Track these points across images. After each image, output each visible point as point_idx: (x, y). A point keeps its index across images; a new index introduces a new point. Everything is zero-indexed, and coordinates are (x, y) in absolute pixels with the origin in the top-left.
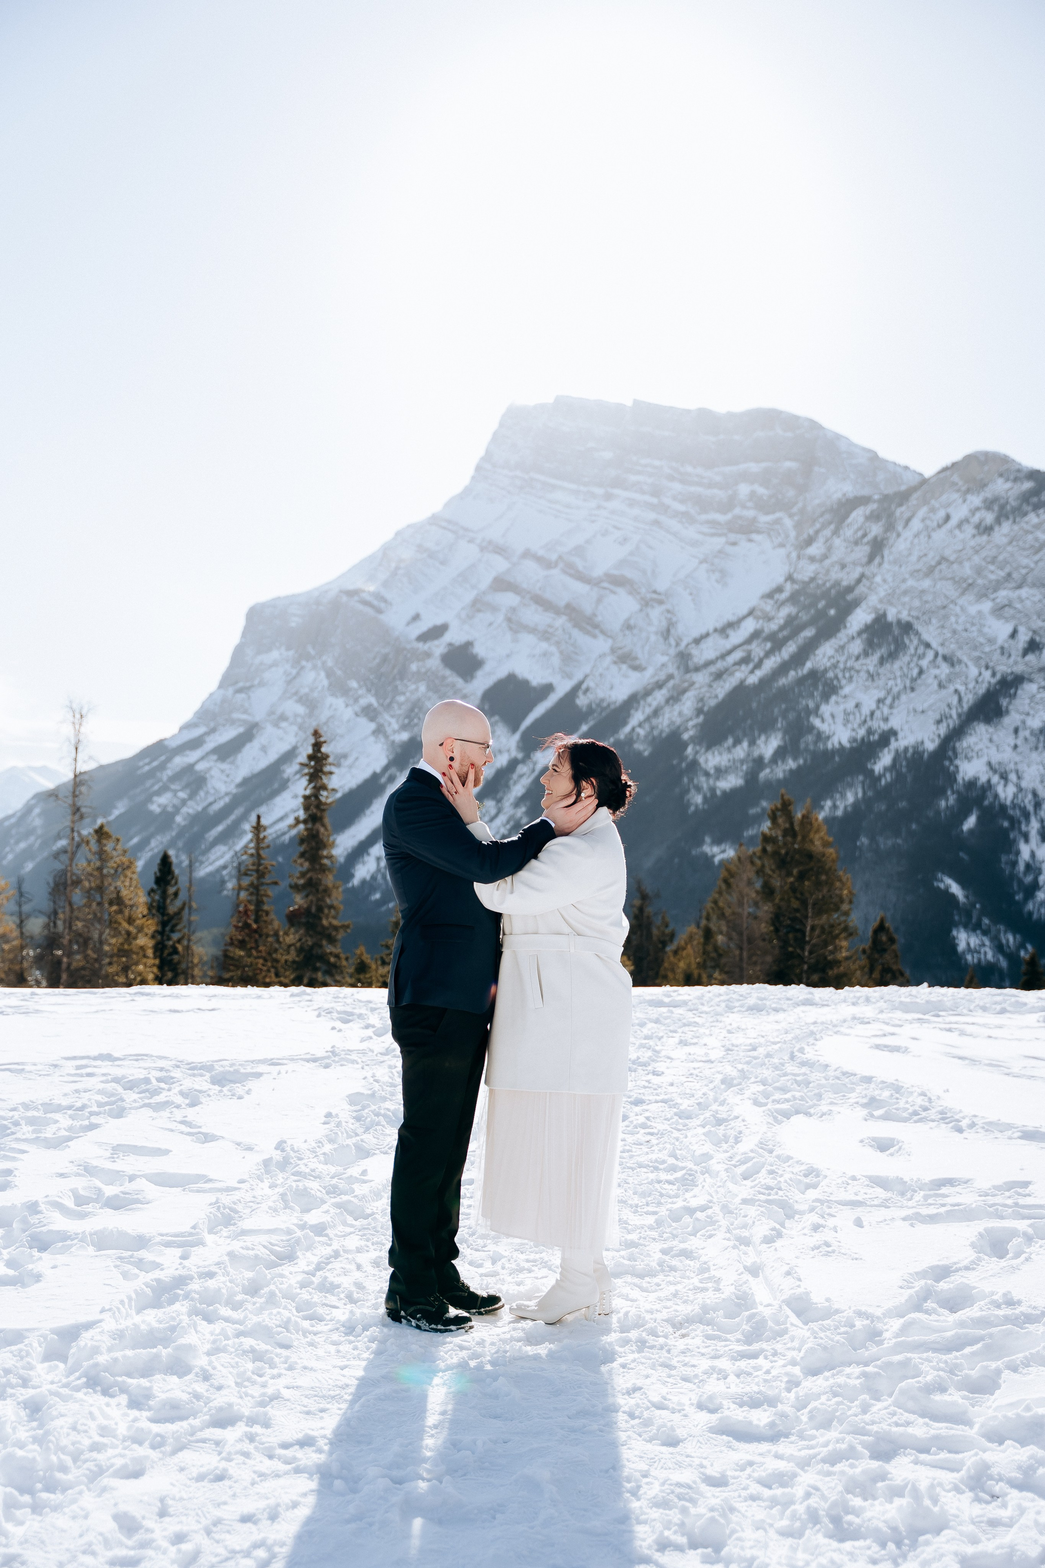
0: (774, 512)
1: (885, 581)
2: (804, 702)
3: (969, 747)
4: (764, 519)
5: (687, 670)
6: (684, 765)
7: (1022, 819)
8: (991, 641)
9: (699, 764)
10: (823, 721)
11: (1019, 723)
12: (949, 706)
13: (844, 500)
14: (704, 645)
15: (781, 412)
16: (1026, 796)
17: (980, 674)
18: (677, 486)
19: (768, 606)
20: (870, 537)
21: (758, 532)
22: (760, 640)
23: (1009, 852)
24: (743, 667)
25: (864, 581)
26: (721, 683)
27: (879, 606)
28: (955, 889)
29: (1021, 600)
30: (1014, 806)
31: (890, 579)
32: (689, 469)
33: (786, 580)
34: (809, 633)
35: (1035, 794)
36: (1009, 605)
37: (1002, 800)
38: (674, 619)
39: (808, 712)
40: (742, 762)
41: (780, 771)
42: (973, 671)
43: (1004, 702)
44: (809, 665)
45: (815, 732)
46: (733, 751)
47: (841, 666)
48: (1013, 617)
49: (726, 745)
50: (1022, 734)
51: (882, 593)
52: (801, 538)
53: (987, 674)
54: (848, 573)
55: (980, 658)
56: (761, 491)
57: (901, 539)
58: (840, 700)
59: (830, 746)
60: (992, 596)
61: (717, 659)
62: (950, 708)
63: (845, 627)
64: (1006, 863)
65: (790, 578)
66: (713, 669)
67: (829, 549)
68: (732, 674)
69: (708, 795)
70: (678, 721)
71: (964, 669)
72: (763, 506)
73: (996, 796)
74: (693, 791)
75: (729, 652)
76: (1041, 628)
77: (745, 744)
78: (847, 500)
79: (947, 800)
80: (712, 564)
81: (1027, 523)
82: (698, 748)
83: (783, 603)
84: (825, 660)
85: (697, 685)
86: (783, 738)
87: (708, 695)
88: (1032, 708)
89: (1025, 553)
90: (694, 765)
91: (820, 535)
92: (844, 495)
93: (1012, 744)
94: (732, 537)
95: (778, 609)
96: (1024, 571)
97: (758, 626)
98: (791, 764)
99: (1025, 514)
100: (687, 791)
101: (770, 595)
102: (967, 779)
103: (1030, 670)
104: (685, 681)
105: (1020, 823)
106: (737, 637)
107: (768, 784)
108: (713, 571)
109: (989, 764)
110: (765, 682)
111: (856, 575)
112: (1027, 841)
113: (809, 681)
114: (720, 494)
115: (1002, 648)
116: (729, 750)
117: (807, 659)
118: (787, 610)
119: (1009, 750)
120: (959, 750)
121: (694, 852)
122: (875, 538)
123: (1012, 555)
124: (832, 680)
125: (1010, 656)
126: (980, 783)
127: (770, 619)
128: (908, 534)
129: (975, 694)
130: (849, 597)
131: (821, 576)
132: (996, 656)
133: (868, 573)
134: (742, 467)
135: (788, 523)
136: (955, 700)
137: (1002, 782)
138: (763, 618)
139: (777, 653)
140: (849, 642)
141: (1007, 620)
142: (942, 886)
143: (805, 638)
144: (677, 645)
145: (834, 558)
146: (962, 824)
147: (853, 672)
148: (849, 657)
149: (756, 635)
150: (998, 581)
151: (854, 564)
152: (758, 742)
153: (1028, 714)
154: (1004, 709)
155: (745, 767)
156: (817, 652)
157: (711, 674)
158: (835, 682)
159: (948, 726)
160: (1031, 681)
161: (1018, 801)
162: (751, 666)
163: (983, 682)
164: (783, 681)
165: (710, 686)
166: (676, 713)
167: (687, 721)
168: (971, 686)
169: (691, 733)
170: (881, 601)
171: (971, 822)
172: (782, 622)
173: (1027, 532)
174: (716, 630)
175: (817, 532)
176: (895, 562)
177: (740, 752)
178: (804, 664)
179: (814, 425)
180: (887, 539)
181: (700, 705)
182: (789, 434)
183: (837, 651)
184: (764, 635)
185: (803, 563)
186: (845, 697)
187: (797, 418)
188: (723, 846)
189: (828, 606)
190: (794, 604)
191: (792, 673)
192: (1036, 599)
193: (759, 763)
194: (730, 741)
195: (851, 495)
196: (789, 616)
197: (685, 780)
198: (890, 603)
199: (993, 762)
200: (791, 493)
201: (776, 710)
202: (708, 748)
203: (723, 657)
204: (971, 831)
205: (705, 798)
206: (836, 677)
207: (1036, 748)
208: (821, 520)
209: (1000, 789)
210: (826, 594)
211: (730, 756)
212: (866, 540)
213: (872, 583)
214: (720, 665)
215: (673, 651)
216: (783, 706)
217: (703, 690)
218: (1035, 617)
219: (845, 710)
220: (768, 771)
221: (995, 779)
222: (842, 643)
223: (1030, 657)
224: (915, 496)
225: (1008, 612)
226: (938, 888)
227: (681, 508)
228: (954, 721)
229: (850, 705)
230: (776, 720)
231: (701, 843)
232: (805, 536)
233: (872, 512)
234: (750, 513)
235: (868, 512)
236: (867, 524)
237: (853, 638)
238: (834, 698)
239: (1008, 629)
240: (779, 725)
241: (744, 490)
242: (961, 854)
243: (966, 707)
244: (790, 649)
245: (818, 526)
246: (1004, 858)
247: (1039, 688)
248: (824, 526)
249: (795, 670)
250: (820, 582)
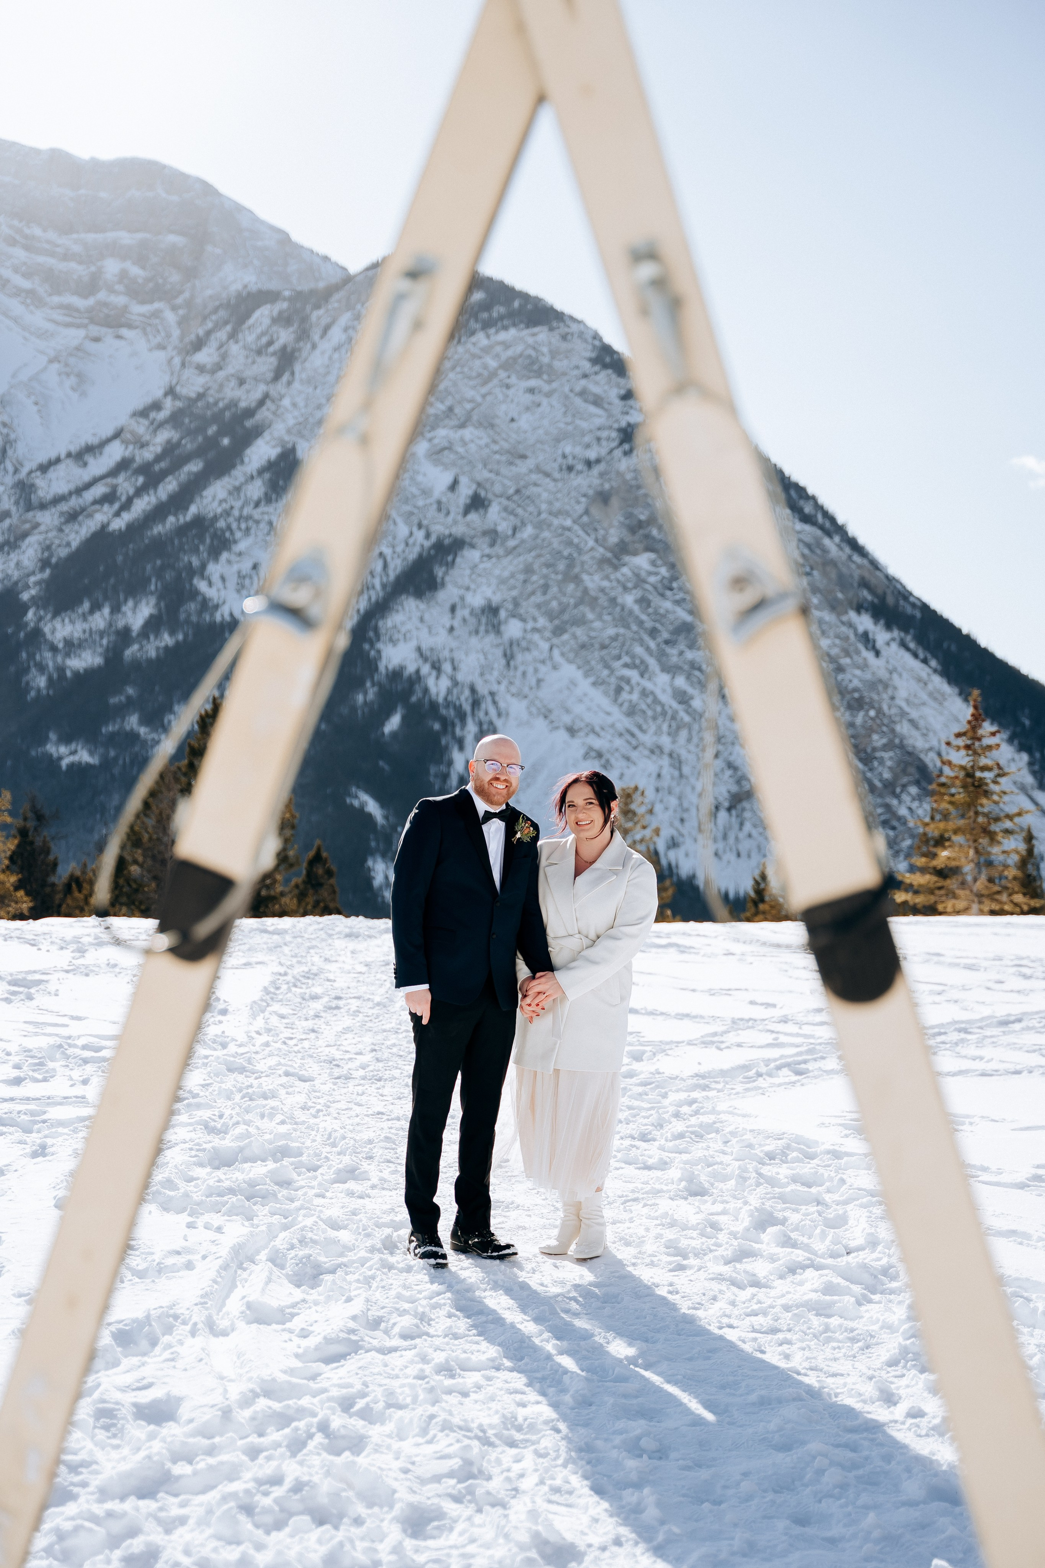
0: (151, 302)
1: (294, 405)
2: (186, 559)
3: (395, 627)
4: (138, 309)
5: (29, 507)
6: (22, 635)
7: (457, 721)
8: (426, 492)
9: (44, 635)
10: (210, 584)
11: (457, 600)
12: (372, 574)
13: (244, 294)
14: (52, 474)
15: (164, 167)
16: (462, 693)
17: (411, 534)
18: (20, 254)
19: (141, 428)
20: (276, 346)
21: (130, 326)
22: (129, 473)
23: (439, 761)
24: (106, 507)
25: (269, 403)
26: (76, 527)
27: (287, 438)
28: (373, 807)
29: (464, 443)
30: (448, 704)
31: (301, 404)
32: (37, 231)
33: (166, 394)
34: (195, 467)
35: (473, 690)
36: (449, 448)
37: (434, 697)
38: (13, 436)
39: (192, 572)
40: (102, 634)
41: (152, 649)
42: (403, 530)
43: (439, 572)
44: (193, 510)
45: (200, 598)
46: (90, 618)
47: (236, 513)
48: (454, 464)
49: (80, 611)
50: (461, 613)
51: (291, 422)
52: (187, 340)
53: (420, 535)
54: (248, 392)
55: (411, 514)
56: (135, 271)
57: (317, 352)
58: (233, 558)
59: (218, 618)
60: (429, 435)
61: (70, 494)
62: (373, 576)
63: (242, 462)
64: (436, 776)
65: (171, 392)
66: (64, 507)
67: (224, 357)
68: (90, 516)
69: (55, 676)
70: (16, 575)
71: (392, 527)
72: (135, 292)
73: (426, 690)
74: (33, 670)
75: (88, 486)
76: (487, 480)
77: (106, 611)
78: (249, 294)
79: (365, 693)
80: (67, 365)
81: (474, 344)
82: (42, 613)
83: (161, 425)
84: (216, 504)
85: (42, 528)
86: (157, 605)
87: (57, 542)
88: (473, 581)
89: (472, 383)
90: (36, 635)
91: (213, 337)
92: (245, 286)
93: (448, 626)
94: (95, 330)
95: (155, 431)
96: (468, 406)
97: (127, 454)
98: (167, 640)
99: (473, 333)
100: (27, 670)
101: (143, 413)
102: (390, 667)
103: (472, 533)
104: (26, 522)
105: (453, 725)
106: (99, 465)
107: (136, 665)
108: (68, 375)
109: (419, 649)
110: (135, 529)
111: (257, 395)
112: (461, 748)
113: (194, 532)
114: (80, 271)
115: (439, 503)
116: (84, 617)
117: (191, 501)
118: (165, 435)
119: (443, 633)
120: (382, 631)
121: (33, 753)
122: (284, 348)
123: (455, 384)
124: (223, 531)
125: (448, 513)
126: (406, 674)
127: (143, 445)
128: (325, 346)
129: (405, 559)
130: (249, 423)
131: (211, 392)
132: (432, 512)
133: (273, 393)
134: (111, 235)
135: (171, 317)
136: (379, 566)
137: (434, 673)
138: (135, 443)
139: (152, 492)
140: (246, 482)
141: (446, 467)
142: (356, 803)
143: (189, 473)
144: (16, 471)
145: (230, 370)
146: (383, 725)
147: (250, 523)
148: (246, 503)
149: (123, 465)
150: (436, 416)
151: (256, 379)
152: (124, 609)
153: (468, 589)
154: (439, 580)
155: (105, 642)
156: (205, 493)
157: (62, 514)
158: (227, 534)
159: (370, 599)
160: (473, 546)
161: (453, 698)
162: (117, 506)
163: (414, 544)
164: (158, 529)
165: (61, 530)
166: (12, 564)
167: (28, 575)
168: (399, 549)
169: (33, 592)
170: (289, 431)
171: (394, 723)
172: (159, 450)
173: (474, 356)
174: (69, 455)
175: (208, 333)
176: (309, 381)
177: (100, 620)
178: (187, 509)
179: (208, 189)
180: (300, 350)
181: (46, 554)
182: (175, 198)
183: (230, 493)
184: (135, 465)
185: (188, 373)
186: (240, 554)
187: (185, 177)
188: (73, 746)
189: (221, 433)
190: (175, 427)
191: (171, 519)
192: (482, 442)
193: (124, 636)
194: (86, 605)
195: (253, 288)
196: (169, 442)
197: (24, 655)
198: (300, 434)
199: (424, 647)
200: (175, 277)
201: (149, 567)
202: (56, 614)
203: (79, 491)
204: (394, 735)
205: (50, 679)
206: (229, 528)
207: (477, 632)
208: (214, 317)
209: (431, 682)
210: (217, 418)
211: (86, 626)
212: (271, 349)
213: (278, 407)
214: (74, 502)
215: (9, 480)
216: (159, 562)
217: (50, 535)
218: (480, 466)
219: (239, 572)
220: (136, 647)
221: (426, 669)
222: (237, 484)
223: (473, 516)
224: (336, 297)
225: (448, 457)
226: (352, 805)
227: (26, 284)
228: (378, 593)
229: (246, 566)
230: (149, 580)
231: (45, 740)
232: (193, 337)
233: (280, 313)
234: (120, 300)
235: (275, 313)
236: (274, 328)
237: (252, 477)
238: (225, 556)
239: (447, 478)
240: (153, 587)
241: (112, 267)
242: (381, 763)
243: (392, 576)
244: (169, 487)
245: (210, 325)
246: (433, 770)
247: (483, 556)
248: (217, 327)
249: (175, 515)
250: (211, 400)
